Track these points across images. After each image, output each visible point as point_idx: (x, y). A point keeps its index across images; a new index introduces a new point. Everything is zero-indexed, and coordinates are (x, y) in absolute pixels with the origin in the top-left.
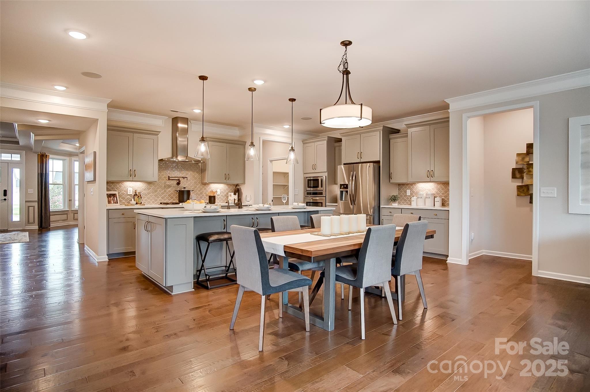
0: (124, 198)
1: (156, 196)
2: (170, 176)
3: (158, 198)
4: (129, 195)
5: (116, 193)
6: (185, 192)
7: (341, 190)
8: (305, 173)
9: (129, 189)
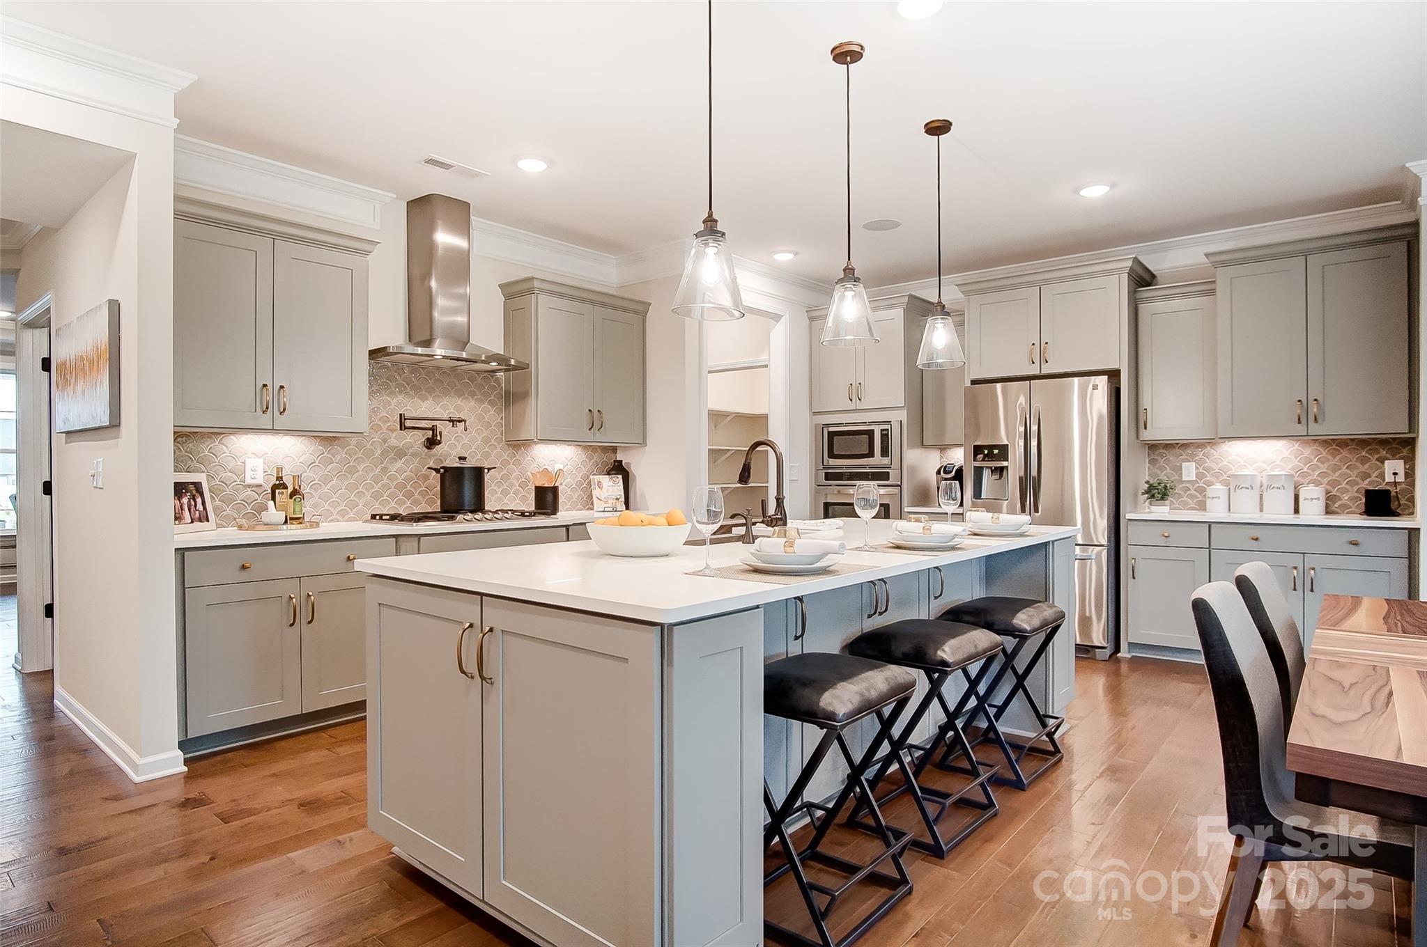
0: (229, 500)
1: (351, 488)
2: (407, 415)
3: (359, 498)
4: (249, 486)
5: (200, 477)
6: (466, 471)
7: (977, 464)
8: (815, 413)
9: (251, 463)
